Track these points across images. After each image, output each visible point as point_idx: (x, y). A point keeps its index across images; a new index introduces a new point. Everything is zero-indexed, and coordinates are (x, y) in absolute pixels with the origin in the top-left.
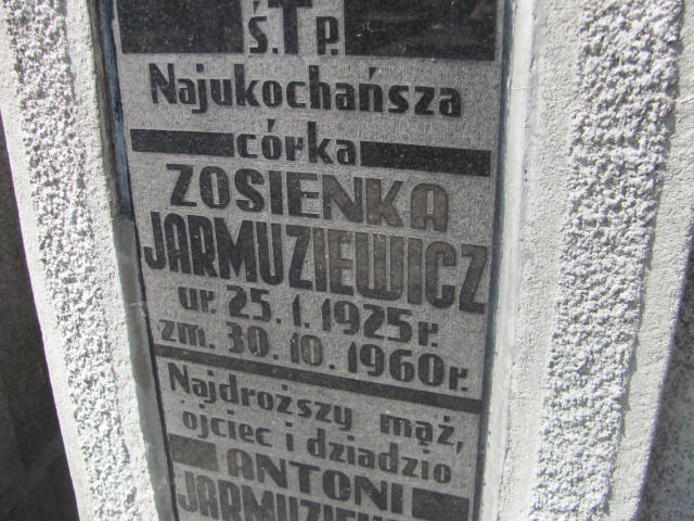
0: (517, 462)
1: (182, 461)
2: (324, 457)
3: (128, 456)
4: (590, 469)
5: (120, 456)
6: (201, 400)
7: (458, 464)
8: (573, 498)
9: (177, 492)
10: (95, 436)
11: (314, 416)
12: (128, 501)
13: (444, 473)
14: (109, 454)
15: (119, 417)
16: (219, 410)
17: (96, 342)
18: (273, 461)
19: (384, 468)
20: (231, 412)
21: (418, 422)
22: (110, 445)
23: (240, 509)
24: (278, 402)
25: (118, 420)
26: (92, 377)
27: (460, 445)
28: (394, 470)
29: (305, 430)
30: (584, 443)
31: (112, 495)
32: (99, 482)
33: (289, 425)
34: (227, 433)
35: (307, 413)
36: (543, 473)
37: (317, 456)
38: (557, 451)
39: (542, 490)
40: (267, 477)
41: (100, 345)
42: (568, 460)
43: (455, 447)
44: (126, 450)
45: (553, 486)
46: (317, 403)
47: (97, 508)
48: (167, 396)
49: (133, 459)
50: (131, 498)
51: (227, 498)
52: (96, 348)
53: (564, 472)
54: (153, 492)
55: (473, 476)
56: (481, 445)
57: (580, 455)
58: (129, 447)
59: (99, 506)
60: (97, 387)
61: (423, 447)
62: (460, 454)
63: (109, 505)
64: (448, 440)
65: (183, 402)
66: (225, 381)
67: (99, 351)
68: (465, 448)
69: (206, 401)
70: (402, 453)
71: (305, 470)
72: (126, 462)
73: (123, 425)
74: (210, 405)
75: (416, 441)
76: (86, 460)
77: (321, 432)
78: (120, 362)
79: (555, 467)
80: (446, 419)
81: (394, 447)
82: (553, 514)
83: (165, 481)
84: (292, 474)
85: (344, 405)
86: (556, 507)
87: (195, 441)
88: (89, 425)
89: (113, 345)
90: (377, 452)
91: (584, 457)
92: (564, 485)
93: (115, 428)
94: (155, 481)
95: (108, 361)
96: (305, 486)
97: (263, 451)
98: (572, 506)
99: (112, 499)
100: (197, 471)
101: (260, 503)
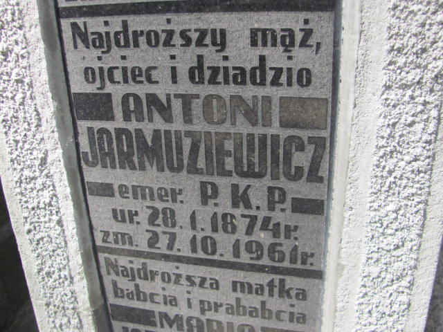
0: (369, 43)
1: (84, 118)
2: (203, 83)
3: (40, 120)
4: (432, 37)
5: (33, 121)
6: (98, 52)
7: (317, 65)
8: (418, 70)
9: (81, 150)
10: (12, 107)
11: (193, 43)
12: (41, 165)
13: (305, 77)
14: (25, 122)
15: (31, 82)
16: (113, 59)
17: (9, 12)
18: (160, 97)
19: (254, 83)
20: (124, 58)
21: (282, 30)
22: (25, 113)
23: (133, 154)
24: (163, 37)
25: (31, 85)
26: (7, 48)
27: (318, 45)
28: (263, 83)
29: (186, 58)
30: (427, 12)
31: (29, 162)
32: (17, 153)
33: (173, 57)
34: (121, 79)
35: (187, 41)
36: (392, 49)
37: (197, 83)
38: (403, 25)
39: (391, 67)
40: (156, 115)
41: (13, 14)
42: (414, 31)
43: (314, 48)
44: (38, 114)
45: (401, 61)
46: (196, 30)
47: (16, 179)
48: (70, 57)
49: (44, 121)
50: (44, 161)
51: (123, 145)
52: (9, 18)
53: (410, 44)
54: (61, 151)
55: (330, 75)
56: (336, 43)
57: (423, 25)
58: (40, 110)
59: (19, 175)
60: (12, 57)
61: (288, 54)
62: (319, 55)
63: (27, 173)
64: (308, 43)
65: (84, 58)
66: (119, 29)
67: (13, 20)
68: (323, 48)
69: (103, 52)
70: (269, 64)
71: (187, 100)
72: (38, 126)
73: (34, 90)
74: (107, 55)
75: (282, 49)
76: (6, 133)
77: (200, 58)
78: (31, 27)
79: (402, 42)
80: (306, 22)
81: (262, 59)
82: (401, 91)
83: (71, 140)
84: (177, 106)
85: (218, 26)
86: (404, 82)
87: (95, 95)
88: (7, 97)
89: (24, 12)
90: (248, 67)
91: (427, 27)
92: (411, 58)
93: (28, 94)
94: (63, 138)
95: (21, 28)
96: (188, 117)
97: (152, 89)
98: (417, 78)
99: (29, 166)
100: (97, 125)
101: (150, 144)
